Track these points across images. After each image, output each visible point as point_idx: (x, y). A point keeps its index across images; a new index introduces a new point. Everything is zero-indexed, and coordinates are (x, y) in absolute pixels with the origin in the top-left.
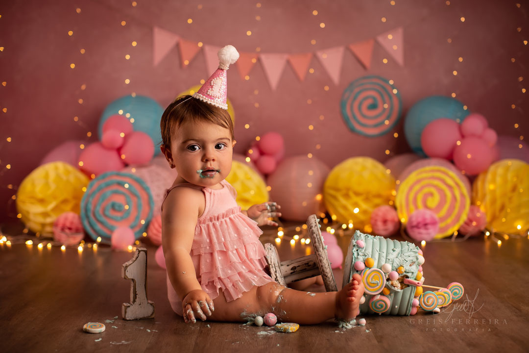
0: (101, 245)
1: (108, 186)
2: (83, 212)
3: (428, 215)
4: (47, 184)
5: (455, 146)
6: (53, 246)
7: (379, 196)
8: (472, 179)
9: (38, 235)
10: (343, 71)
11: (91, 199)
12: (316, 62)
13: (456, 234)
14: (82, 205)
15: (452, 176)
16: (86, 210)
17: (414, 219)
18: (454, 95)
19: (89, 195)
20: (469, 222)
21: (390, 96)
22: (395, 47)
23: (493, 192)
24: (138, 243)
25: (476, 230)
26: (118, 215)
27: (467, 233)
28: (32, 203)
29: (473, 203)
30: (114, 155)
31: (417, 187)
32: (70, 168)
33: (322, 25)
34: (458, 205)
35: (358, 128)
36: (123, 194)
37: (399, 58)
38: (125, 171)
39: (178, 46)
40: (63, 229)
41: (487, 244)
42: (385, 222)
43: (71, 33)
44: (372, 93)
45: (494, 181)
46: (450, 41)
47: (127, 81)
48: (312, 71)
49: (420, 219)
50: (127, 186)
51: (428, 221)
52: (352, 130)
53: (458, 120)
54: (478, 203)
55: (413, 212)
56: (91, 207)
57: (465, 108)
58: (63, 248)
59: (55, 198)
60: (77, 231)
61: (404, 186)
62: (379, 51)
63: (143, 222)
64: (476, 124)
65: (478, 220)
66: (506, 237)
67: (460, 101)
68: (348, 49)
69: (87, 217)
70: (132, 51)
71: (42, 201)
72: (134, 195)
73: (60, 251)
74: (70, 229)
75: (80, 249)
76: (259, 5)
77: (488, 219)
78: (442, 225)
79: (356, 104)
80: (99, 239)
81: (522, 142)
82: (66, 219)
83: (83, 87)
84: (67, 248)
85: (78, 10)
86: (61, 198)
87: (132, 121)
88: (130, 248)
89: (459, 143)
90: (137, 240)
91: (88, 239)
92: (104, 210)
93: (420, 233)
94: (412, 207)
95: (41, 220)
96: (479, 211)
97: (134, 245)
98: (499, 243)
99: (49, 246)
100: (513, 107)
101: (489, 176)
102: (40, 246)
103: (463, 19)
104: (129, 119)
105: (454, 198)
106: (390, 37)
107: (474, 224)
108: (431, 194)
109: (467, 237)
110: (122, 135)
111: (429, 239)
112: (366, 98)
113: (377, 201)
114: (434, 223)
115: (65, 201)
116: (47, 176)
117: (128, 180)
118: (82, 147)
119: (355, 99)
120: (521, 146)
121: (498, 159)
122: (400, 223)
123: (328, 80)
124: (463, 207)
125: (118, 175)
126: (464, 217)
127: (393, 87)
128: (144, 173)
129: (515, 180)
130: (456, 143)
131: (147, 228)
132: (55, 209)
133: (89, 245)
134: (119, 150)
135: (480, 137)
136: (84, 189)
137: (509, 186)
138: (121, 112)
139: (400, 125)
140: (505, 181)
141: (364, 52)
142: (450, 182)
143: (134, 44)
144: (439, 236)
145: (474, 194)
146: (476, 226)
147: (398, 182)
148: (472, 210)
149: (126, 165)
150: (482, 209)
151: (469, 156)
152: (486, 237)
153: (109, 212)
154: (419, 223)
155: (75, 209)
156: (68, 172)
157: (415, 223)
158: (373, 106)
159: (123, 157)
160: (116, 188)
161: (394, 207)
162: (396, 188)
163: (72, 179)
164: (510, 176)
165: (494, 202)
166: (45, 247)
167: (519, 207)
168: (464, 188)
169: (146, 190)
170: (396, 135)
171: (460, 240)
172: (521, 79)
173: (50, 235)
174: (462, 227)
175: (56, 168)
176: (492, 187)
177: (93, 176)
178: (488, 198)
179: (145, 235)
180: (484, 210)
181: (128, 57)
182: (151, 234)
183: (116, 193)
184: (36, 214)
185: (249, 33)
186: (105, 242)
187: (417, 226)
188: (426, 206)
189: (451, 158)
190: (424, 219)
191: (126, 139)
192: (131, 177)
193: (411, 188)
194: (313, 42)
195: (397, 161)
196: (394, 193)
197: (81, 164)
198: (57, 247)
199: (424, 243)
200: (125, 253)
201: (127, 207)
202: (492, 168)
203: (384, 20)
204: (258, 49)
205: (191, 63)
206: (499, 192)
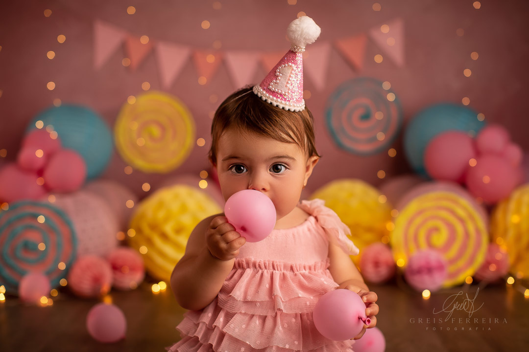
0: (8, 297)
1: (20, 219)
3: (434, 257)
5: (468, 167)
7: (369, 229)
8: (490, 209)
10: (329, 74)
13: (469, 281)
15: (464, 206)
17: (415, 262)
18: (466, 101)
20: (486, 265)
22: (391, 42)
23: (518, 226)
24: (55, 293)
25: (496, 276)
26: (31, 257)
27: (483, 280)
29: (492, 240)
31: (418, 220)
34: (472, 243)
35: (347, 144)
37: (397, 55)
39: (124, 45)
41: (510, 294)
42: (377, 264)
44: (365, 101)
45: (518, 211)
46: (460, 32)
47: (51, 86)
49: (423, 263)
50: (41, 219)
51: (433, 265)
52: (340, 147)
53: (472, 133)
54: (498, 240)
55: (414, 252)
57: (481, 117)
62: (372, 47)
63: (62, 266)
64: (495, 138)
65: (497, 263)
67: (473, 110)
77: (511, 260)
78: (451, 269)
79: (345, 114)
87: (55, 136)
88: (44, 301)
89: (473, 163)
90: (52, 288)
92: (14, 250)
93: (422, 281)
94: (412, 246)
96: (498, 250)
97: (50, 296)
98: (527, 293)
101: (512, 205)
103: (477, 6)
105: (467, 234)
106: (385, 29)
107: (493, 268)
109: (483, 284)
110: (40, 154)
111: (434, 287)
112: (357, 107)
113: (368, 236)
114: (441, 267)
117: (45, 211)
119: (343, 108)
121: (521, 184)
122: (395, 268)
124: (478, 245)
125: (32, 205)
126: (480, 259)
127: (388, 91)
128: (68, 203)
130: (469, 162)
131: (66, 274)
134: (40, 173)
135: (501, 155)
138: (40, 124)
139: (398, 140)
141: (353, 49)
142: (461, 212)
144: (447, 283)
145: (493, 228)
146: (495, 271)
147: (394, 212)
148: (490, 250)
150: (503, 248)
151: (486, 179)
152: (508, 286)
153: (20, 253)
154: (421, 268)
157: (415, 268)
158: (366, 117)
160: (29, 222)
161: (389, 246)
165: (518, 238)
168: (480, 220)
169: (67, 223)
170: (392, 153)
171: (475, 289)
174: (477, 271)
176: (514, 219)
177: (5, 206)
178: (511, 234)
179: (63, 282)
180: (505, 248)
182: (72, 282)
183: (30, 228)
186: (12, 292)
187: (419, 271)
188: (430, 245)
189: (463, 181)
190: (428, 262)
191: (49, 156)
192: (48, 207)
193: (410, 222)
195: (395, 184)
196: (389, 226)
199: (426, 294)
200: (36, 308)
201: (42, 247)
202: (516, 195)
203: (377, 7)
204: (218, 45)
205: (141, 65)
206: (525, 226)
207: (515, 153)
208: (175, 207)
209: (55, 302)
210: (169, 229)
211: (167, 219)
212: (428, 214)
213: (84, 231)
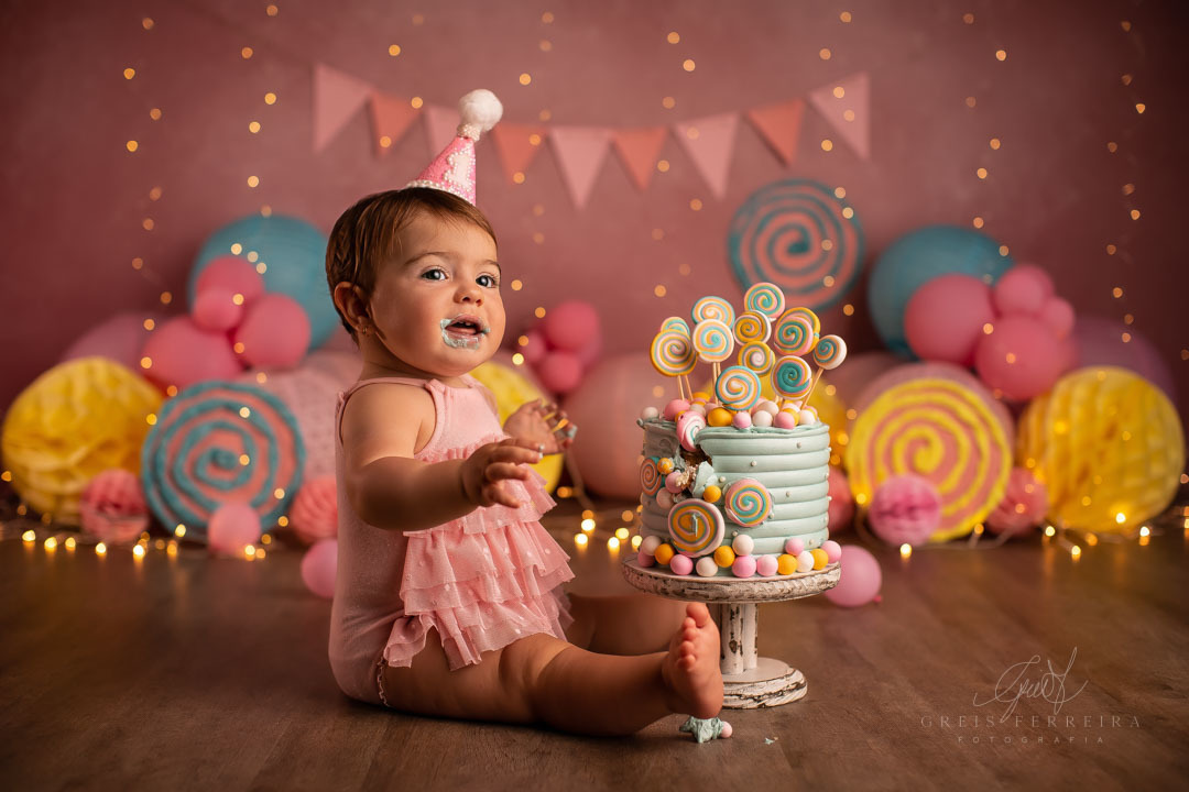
0: (184, 544)
1: (204, 412)
2: (146, 471)
3: (917, 487)
4: (68, 406)
5: (980, 336)
6: (79, 546)
8: (1017, 410)
9: (46, 518)
10: (734, 171)
11: (165, 442)
12: (674, 146)
13: (979, 530)
14: (146, 453)
15: (973, 403)
16: (154, 465)
17: (885, 496)
18: (978, 223)
19: (162, 432)
20: (1007, 506)
21: (838, 223)
22: (849, 116)
23: (1064, 438)
24: (268, 540)
25: (1025, 523)
26: (224, 478)
27: (1002, 530)
28: (35, 449)
29: (1018, 463)
30: (218, 345)
31: (893, 427)
32: (122, 372)
33: (689, 66)
34: (984, 467)
36: (237, 431)
37: (859, 140)
38: (244, 381)
39: (368, 109)
40: (101, 508)
41: (1049, 555)
43: (129, 73)
44: (798, 219)
45: (1065, 414)
46: (971, 102)
47: (253, 182)
48: (664, 166)
49: (899, 497)
50: (245, 412)
51: (917, 500)
53: (988, 279)
54: (1030, 463)
55: (885, 480)
56: (164, 458)
57: (1004, 251)
58: (101, 549)
59: (86, 437)
60: (133, 511)
61: (865, 424)
62: (814, 124)
63: (280, 494)
64: (1027, 287)
65: (1028, 500)
66: (1092, 540)
67: (990, 238)
68: (746, 120)
69: (156, 481)
70: (264, 114)
71: (57, 445)
72: (261, 433)
73: (95, 555)
74: (117, 506)
75: (139, 551)
76: (548, 18)
77: (1051, 498)
78: (949, 510)
79: (762, 243)
80: (181, 531)
81: (1129, 329)
82: (109, 484)
83: (156, 194)
84: (110, 549)
85: (148, 23)
86: (100, 437)
87: (262, 268)
88: (250, 551)
89: (988, 329)
90: (265, 533)
91: (158, 530)
92: (194, 465)
93: (898, 528)
94: (881, 470)
95: (53, 485)
96: (1030, 479)
97: (259, 544)
98: (1076, 551)
99: (71, 543)
100: (1112, 250)
101: (1056, 403)
102: (51, 544)
103: (1001, 55)
104: (255, 264)
105: (976, 450)
106: (839, 92)
107: (1020, 509)
108: (926, 442)
109: (1003, 538)
110: (238, 300)
111: (918, 541)
112: (784, 229)
114: (930, 506)
115: (107, 446)
116: (69, 389)
117: (248, 399)
118: (149, 324)
119: (759, 230)
120: (1126, 338)
121: (1075, 365)
122: (854, 505)
123: (700, 187)
124: (995, 471)
125: (227, 388)
126: (998, 495)
127: (844, 203)
128: (287, 387)
129: (1113, 412)
130: (982, 328)
131: (288, 506)
132: (85, 463)
133: (159, 544)
134: (231, 335)
135: (1036, 316)
136: (152, 420)
137: (1100, 426)
138: (236, 249)
139: (859, 289)
140: (1091, 414)
141: (780, 126)
142: (967, 414)
143: (270, 99)
144: (941, 535)
145: (1021, 444)
146: (1027, 513)
147: (851, 414)
148: (1015, 479)
149: (245, 366)
150: (1039, 476)
151: (1011, 358)
152: (1045, 540)
153: (206, 471)
154: (895, 506)
155: (131, 462)
156: (116, 381)
157: (887, 506)
158: (800, 248)
159: (240, 348)
160: (220, 417)
161: (843, 470)
162: (848, 427)
163: (125, 396)
164: (1102, 403)
165: (1064, 460)
166: (61, 547)
167: (1121, 472)
168: (999, 428)
169: (287, 422)
170: (849, 310)
171: (988, 545)
172: (1129, 189)
173: (72, 521)
174: (992, 515)
175: (91, 372)
176: (1059, 427)
177: (172, 391)
178: (1052, 453)
179: (283, 522)
180: (1042, 478)
181: (255, 127)
182: (296, 521)
183: (221, 428)
184: (42, 473)
185: (525, 79)
186: (195, 536)
187: (893, 513)
188: (912, 468)
189: (970, 362)
190: (909, 497)
191: (247, 307)
192: (256, 393)
193: (880, 428)
194: (669, 103)
195: (852, 368)
196: (842, 439)
197: (146, 363)
198: (86, 547)
199: (906, 550)
200: (238, 562)
201: (244, 460)
202: (1062, 386)
203: (825, 54)
204: (545, 116)
205: (396, 147)
206: (1075, 440)
207: (1061, 314)
209: (268, 553)
212: (909, 416)
213: (315, 435)
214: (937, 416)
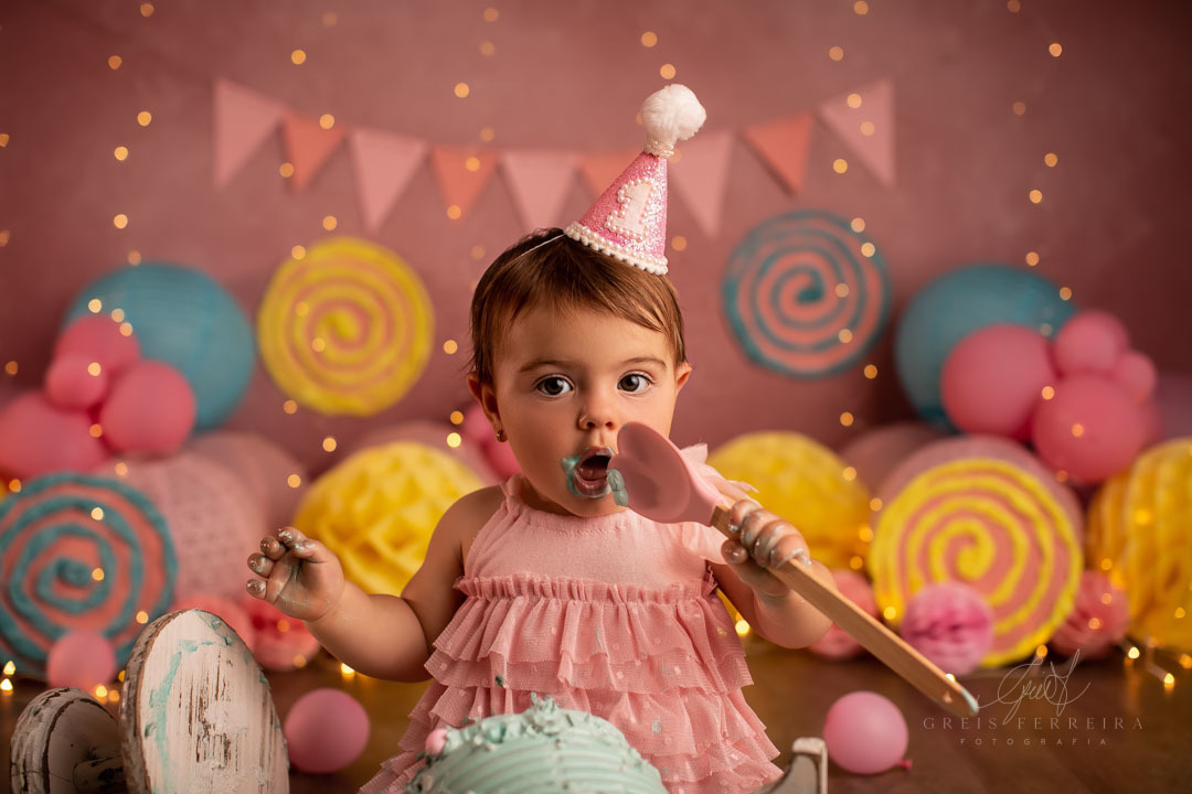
0: (16, 680)
1: (50, 513)
3: (962, 600)
5: (1038, 402)
8: (1086, 495)
10: (730, 200)
13: (1042, 653)
15: (1030, 488)
17: (921, 612)
18: (1032, 259)
20: (1078, 620)
21: (856, 262)
22: (867, 129)
23: (1148, 530)
25: (1101, 641)
26: (75, 597)
27: (1072, 651)
29: (1089, 564)
30: (80, 425)
31: (930, 520)
33: (670, 72)
34: (1047, 570)
35: (770, 354)
36: (90, 537)
37: (882, 162)
38: (105, 470)
39: (280, 132)
41: (1134, 682)
44: (808, 260)
45: (1149, 501)
46: (1019, 109)
47: (121, 221)
49: (938, 613)
50: (98, 514)
51: (962, 618)
52: (754, 361)
53: (1046, 330)
54: (1106, 564)
55: (920, 590)
57: (1065, 294)
61: (894, 517)
62: (825, 142)
63: (143, 617)
64: (1095, 339)
65: (1105, 613)
66: (1187, 663)
67: (1048, 278)
68: (742, 140)
70: (132, 136)
72: (120, 538)
76: (491, 15)
77: (1133, 609)
78: (1002, 627)
79: (764, 290)
83: (3, 238)
87: (127, 330)
88: (102, 692)
89: (1048, 393)
90: (121, 668)
92: (35, 582)
93: (939, 653)
94: (915, 575)
96: (1106, 587)
97: (114, 683)
101: (1136, 487)
103: (1056, 50)
104: (120, 324)
105: (1037, 550)
106: (854, 101)
107: (1095, 624)
108: (971, 540)
110: (95, 369)
111: (964, 670)
112: (791, 273)
114: (979, 623)
117: (104, 497)
119: (761, 274)
121: (1157, 437)
123: (688, 224)
124: (1061, 575)
125: (78, 483)
126: (1065, 606)
127: (863, 238)
128: (156, 478)
130: (1040, 392)
134: (94, 412)
135: (1109, 376)
138: (95, 306)
139: (884, 346)
140: (1182, 500)
141: (785, 147)
142: (1023, 503)
143: (145, 119)
144: (994, 659)
145: (1093, 538)
146: (1101, 631)
147: (876, 504)
148: (1087, 586)
149: (111, 451)
150: (1116, 581)
151: (1078, 430)
152: (1127, 663)
153: (49, 589)
154: (934, 625)
157: (923, 625)
158: (812, 295)
160: (69, 519)
161: (866, 576)
162: (872, 519)
165: (1149, 559)
168: (1066, 521)
169: (155, 524)
170: (871, 372)
174: (1059, 632)
176: (1141, 517)
177: (16, 485)
178: (1134, 550)
181: (121, 154)
183: (71, 533)
185: (462, 90)
186: (28, 673)
187: (931, 632)
188: (956, 575)
189: (1025, 436)
190: (951, 613)
191: (113, 376)
192: (113, 486)
193: (913, 523)
195: (876, 443)
196: (865, 533)
201: (98, 575)
202: (1144, 464)
203: (836, 54)
204: (487, 135)
205: (316, 179)
206: (1163, 533)
207: (1140, 372)
208: (393, 489)
210: (378, 536)
211: (373, 517)
212: (950, 506)
213: (191, 541)
214: (985, 506)
